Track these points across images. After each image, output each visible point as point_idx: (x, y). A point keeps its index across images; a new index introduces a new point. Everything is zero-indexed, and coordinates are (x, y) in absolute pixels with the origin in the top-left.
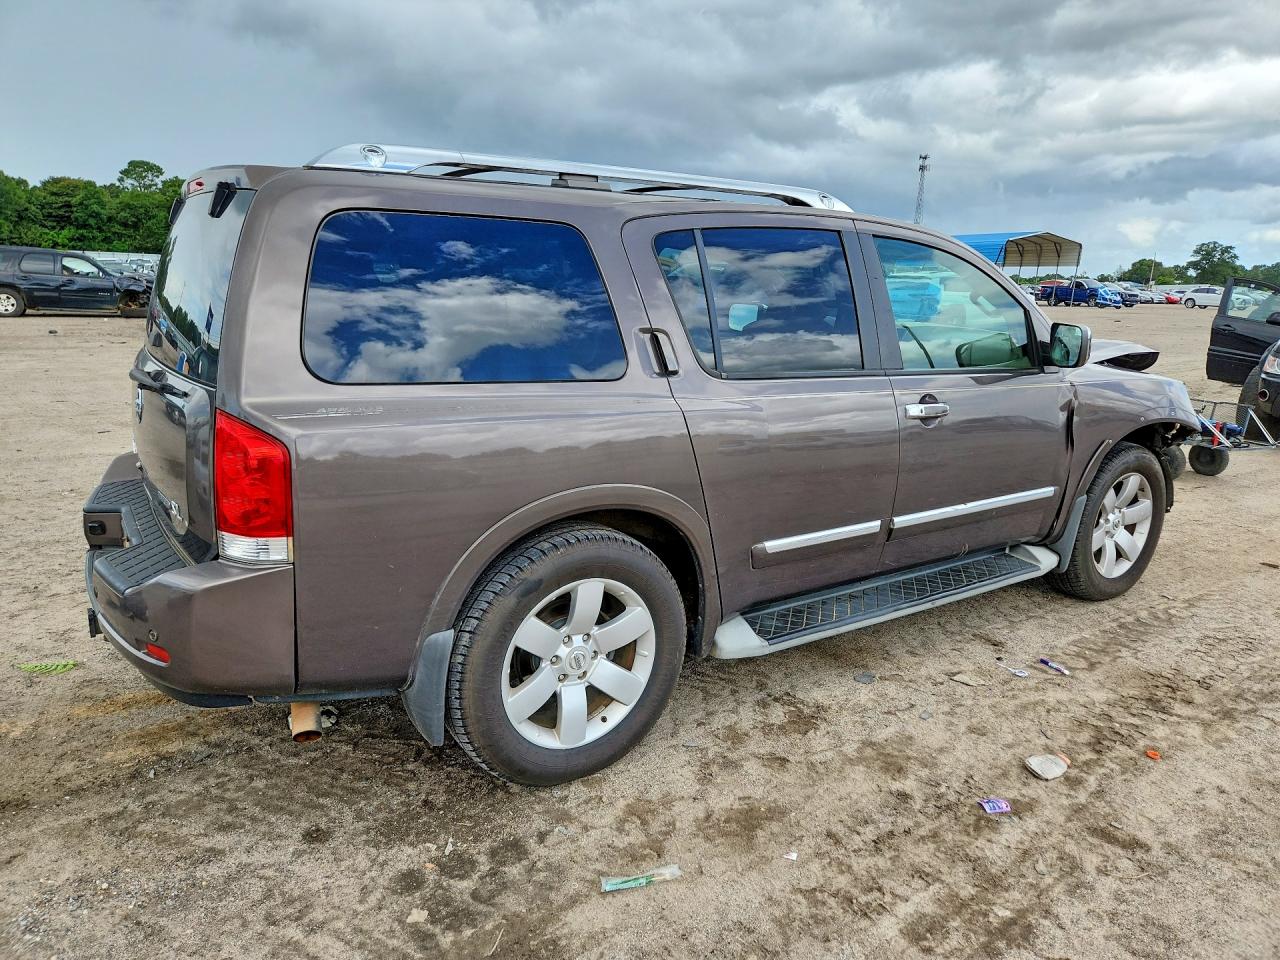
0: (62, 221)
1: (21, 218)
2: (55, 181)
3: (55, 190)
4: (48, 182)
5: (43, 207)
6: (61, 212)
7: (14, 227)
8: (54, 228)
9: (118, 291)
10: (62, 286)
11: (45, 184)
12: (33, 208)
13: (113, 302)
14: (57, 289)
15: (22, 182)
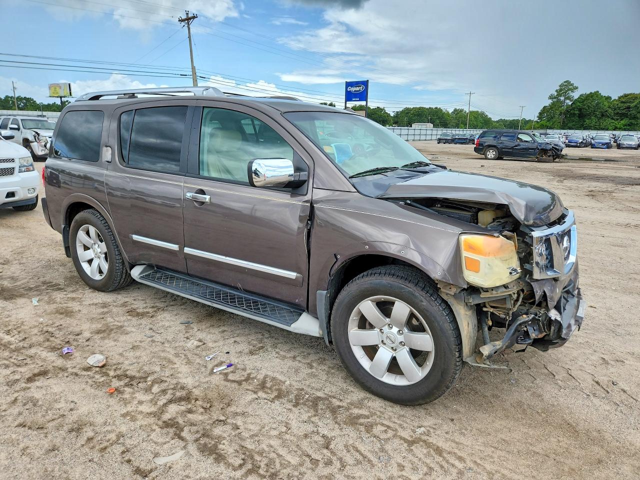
0: (623, 116)
1: (603, 115)
2: (626, 96)
3: (624, 100)
4: (622, 97)
5: (615, 109)
6: (624, 111)
7: (598, 120)
8: (617, 119)
9: (538, 149)
10: (515, 146)
11: (620, 98)
12: (610, 110)
13: (534, 154)
14: (512, 148)
15: (609, 98)
